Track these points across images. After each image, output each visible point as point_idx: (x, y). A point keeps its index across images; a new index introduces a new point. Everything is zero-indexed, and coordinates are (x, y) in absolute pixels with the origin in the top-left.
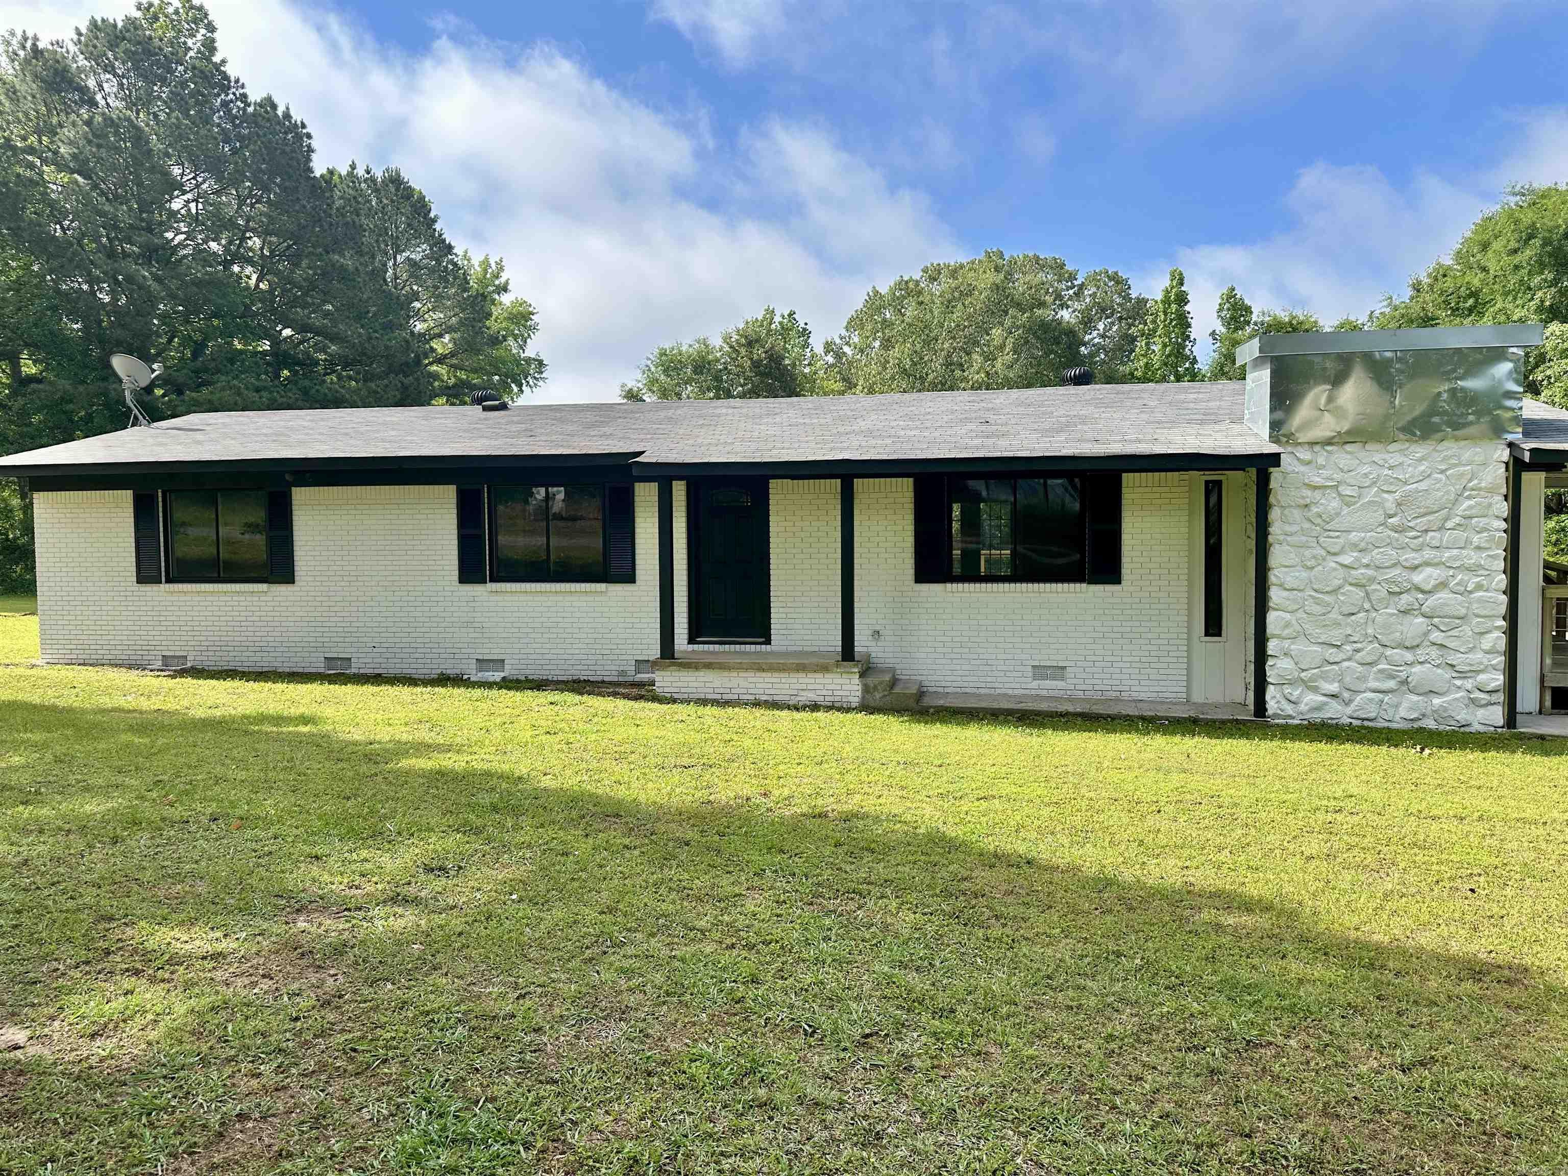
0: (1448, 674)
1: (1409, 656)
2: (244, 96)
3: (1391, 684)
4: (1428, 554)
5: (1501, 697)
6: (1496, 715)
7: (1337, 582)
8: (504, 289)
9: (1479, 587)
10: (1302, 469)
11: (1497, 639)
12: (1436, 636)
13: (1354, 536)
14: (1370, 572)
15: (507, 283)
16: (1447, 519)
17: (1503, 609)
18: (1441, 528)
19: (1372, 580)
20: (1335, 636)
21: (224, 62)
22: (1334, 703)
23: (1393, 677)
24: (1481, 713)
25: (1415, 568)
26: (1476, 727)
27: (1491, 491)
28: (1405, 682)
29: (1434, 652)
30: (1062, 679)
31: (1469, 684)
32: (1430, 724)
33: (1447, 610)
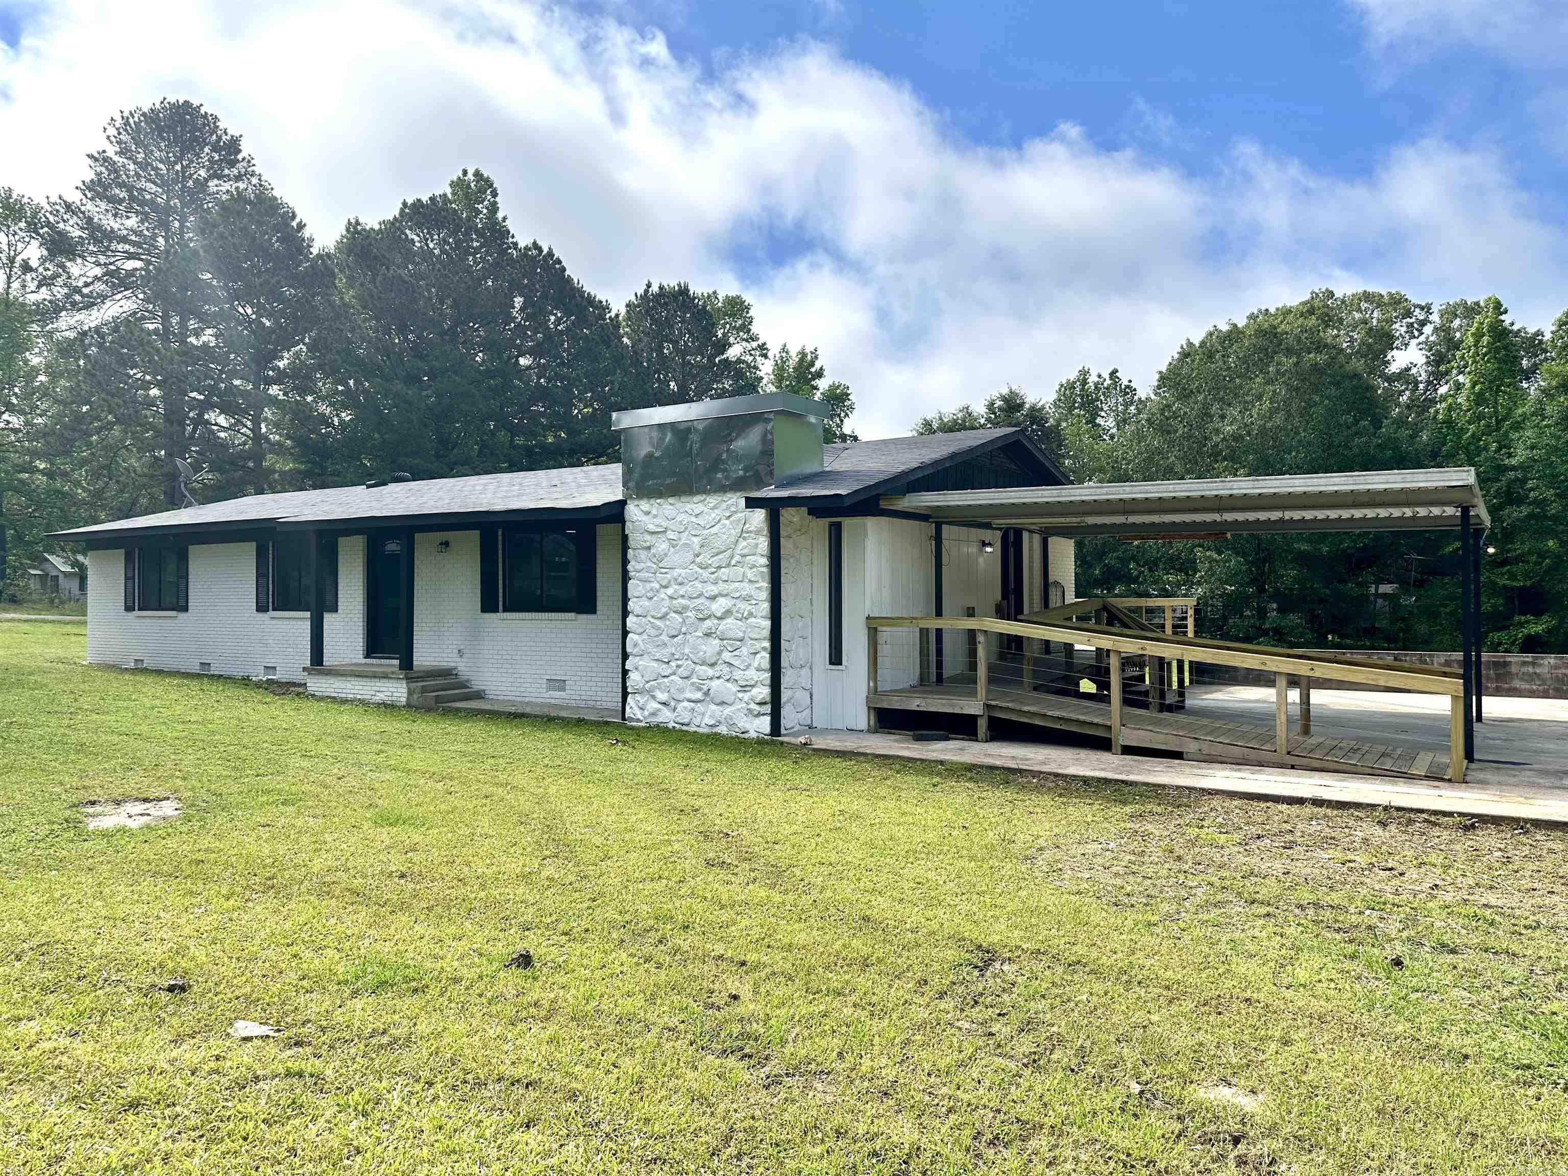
0: (733, 688)
1: (710, 672)
2: (516, 244)
3: (699, 695)
4: (721, 587)
5: (768, 709)
6: (764, 725)
7: (664, 610)
8: (819, 374)
9: (751, 614)
10: (645, 518)
11: (764, 659)
12: (726, 656)
13: (675, 573)
14: (683, 602)
15: (821, 369)
16: (732, 557)
17: (766, 633)
18: (728, 565)
19: (686, 608)
20: (664, 654)
21: (505, 219)
22: (665, 710)
23: (699, 689)
24: (757, 721)
25: (713, 598)
26: (753, 735)
27: (758, 532)
28: (707, 693)
29: (726, 669)
30: (564, 690)
31: (746, 696)
32: (723, 730)
33: (731, 634)
